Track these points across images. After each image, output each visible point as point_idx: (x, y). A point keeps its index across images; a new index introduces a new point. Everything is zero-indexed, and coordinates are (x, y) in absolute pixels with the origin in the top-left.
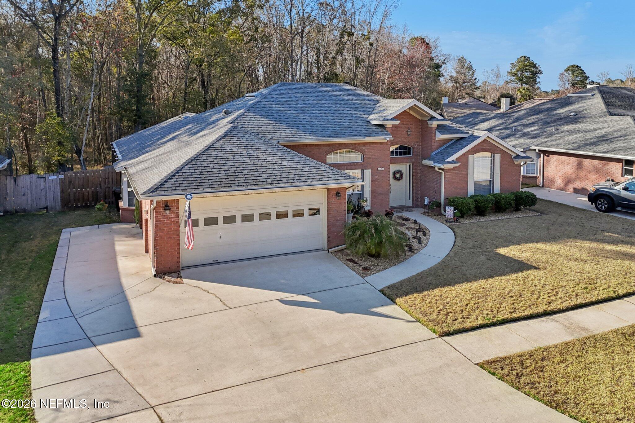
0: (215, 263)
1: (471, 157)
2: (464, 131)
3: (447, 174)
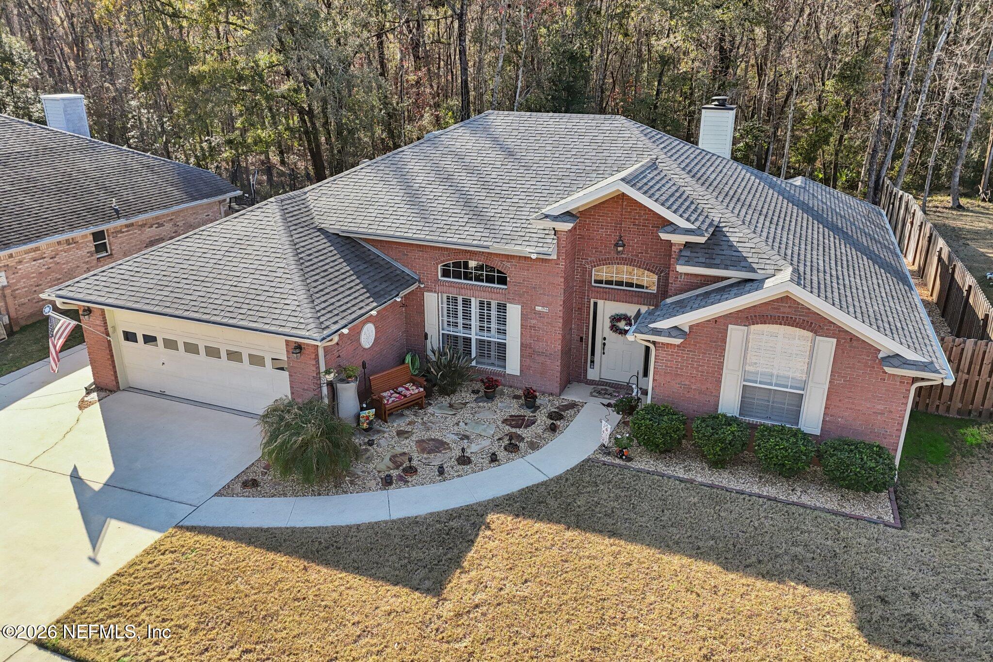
0: (162, 394)
1: (735, 333)
2: (754, 266)
3: (662, 354)
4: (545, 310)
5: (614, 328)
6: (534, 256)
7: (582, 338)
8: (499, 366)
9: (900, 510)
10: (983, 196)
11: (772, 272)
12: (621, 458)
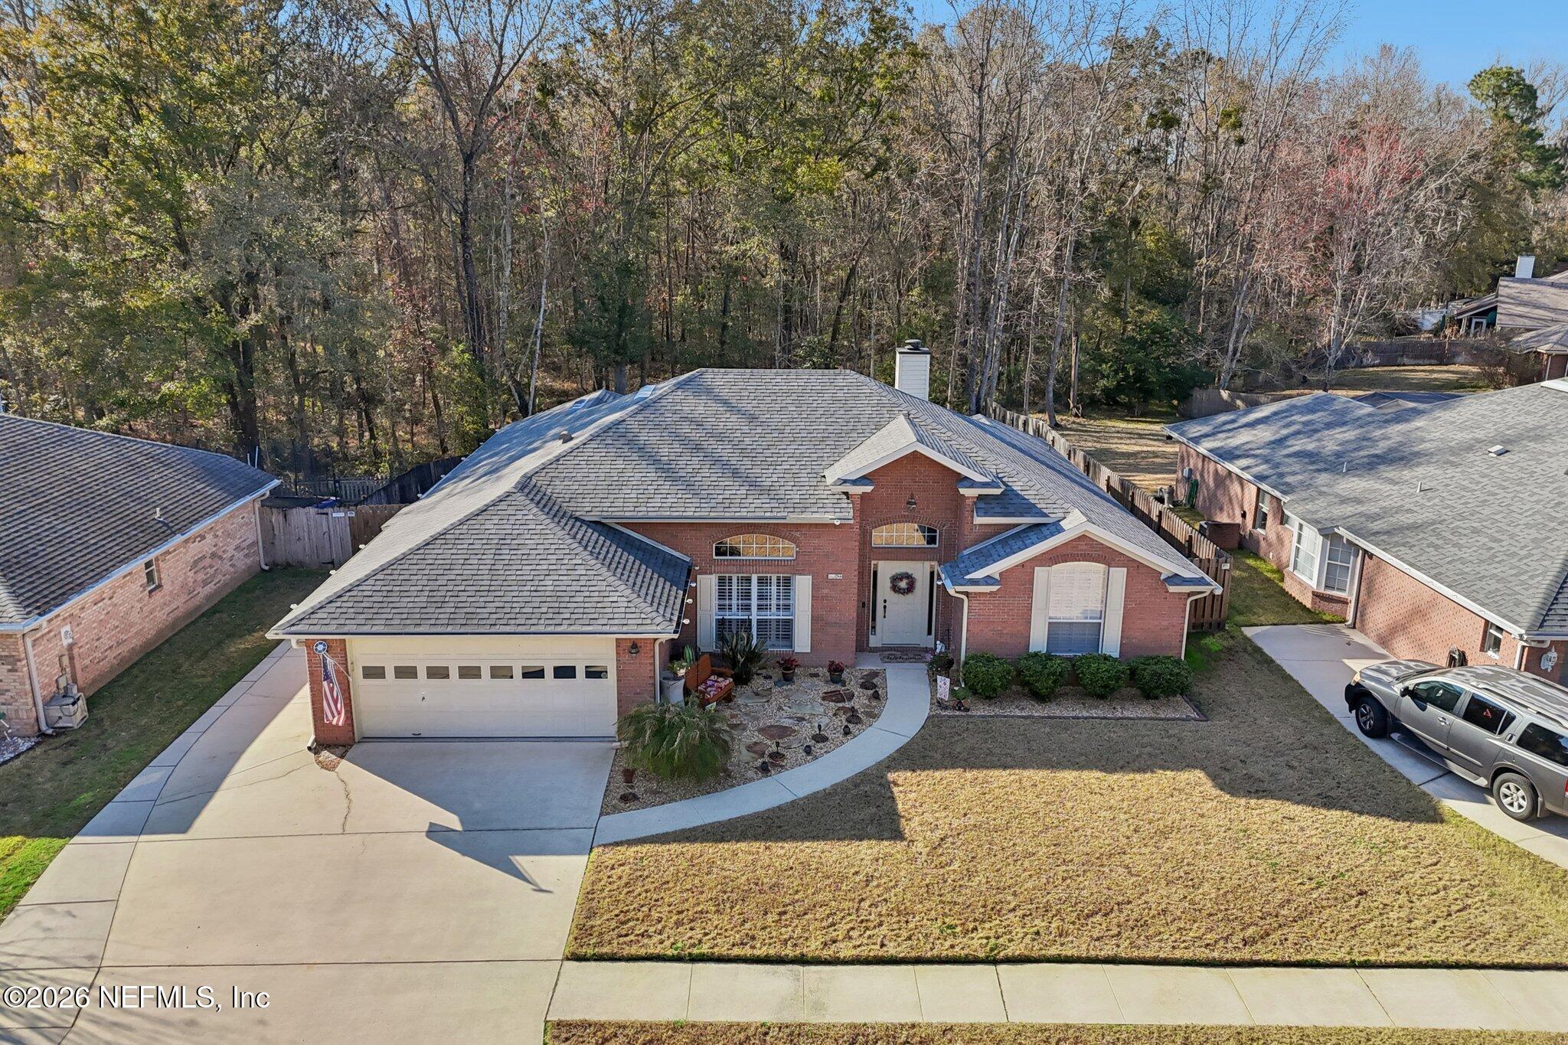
0: (417, 738)
1: (1040, 572)
2: (1045, 511)
3: (975, 603)
4: (840, 576)
5: (895, 588)
6: (837, 523)
7: (864, 604)
8: (787, 646)
9: (1198, 707)
10: (1075, 410)
11: (1062, 515)
12: (959, 709)
